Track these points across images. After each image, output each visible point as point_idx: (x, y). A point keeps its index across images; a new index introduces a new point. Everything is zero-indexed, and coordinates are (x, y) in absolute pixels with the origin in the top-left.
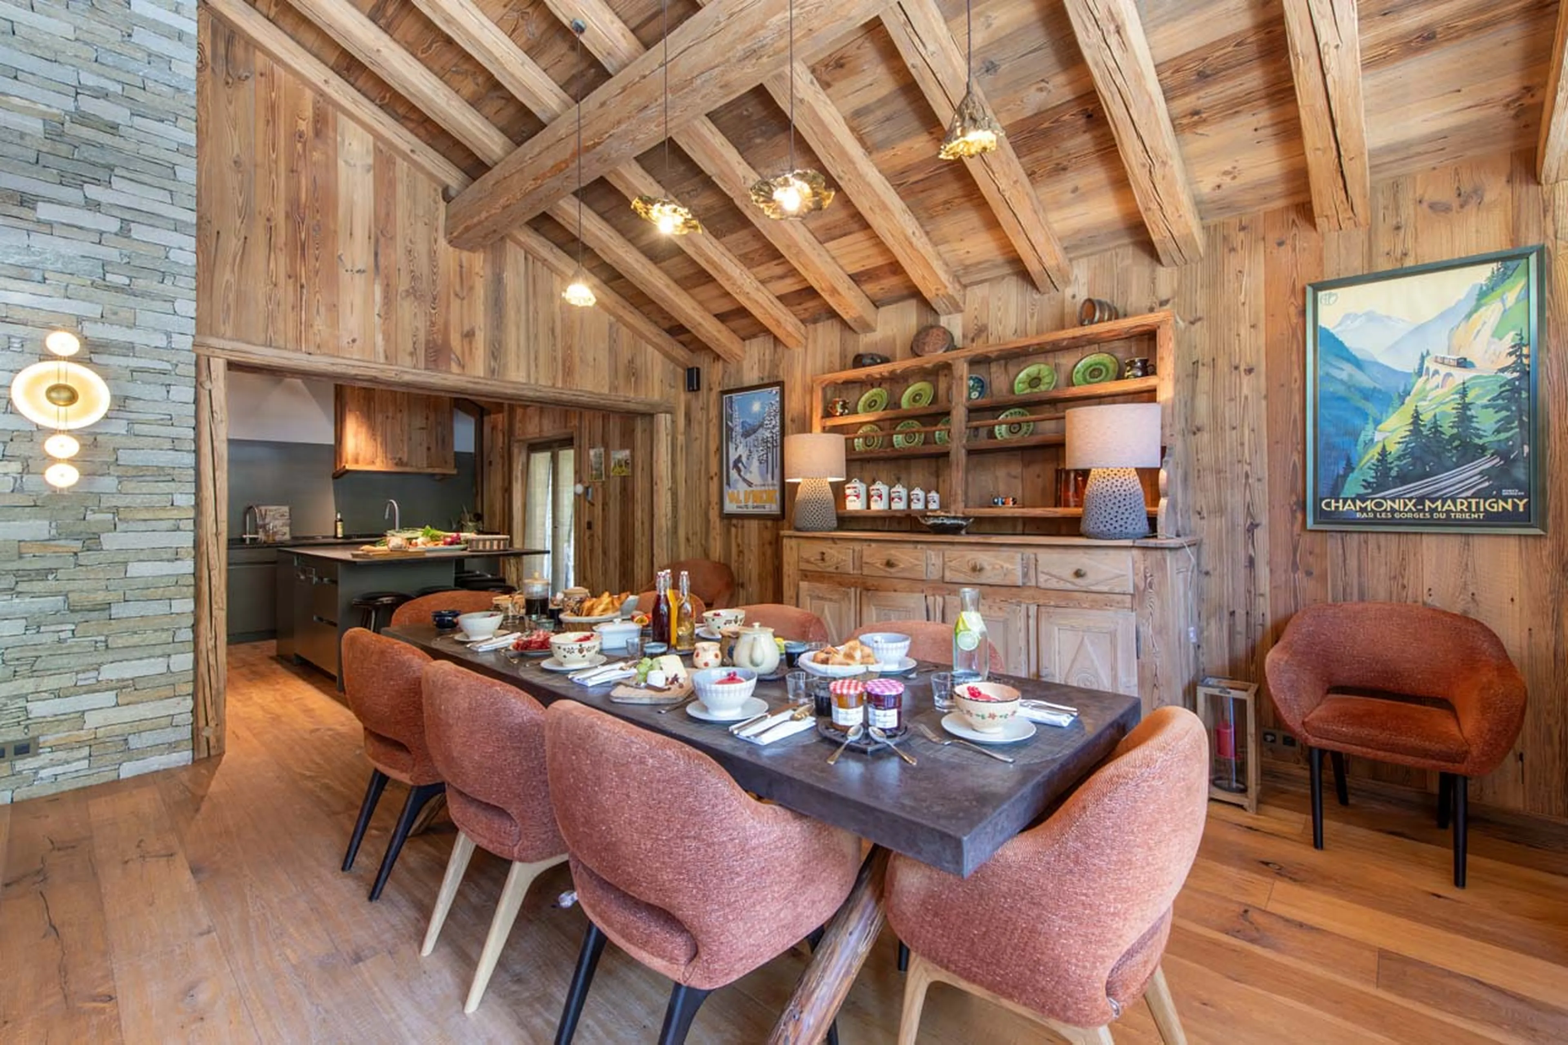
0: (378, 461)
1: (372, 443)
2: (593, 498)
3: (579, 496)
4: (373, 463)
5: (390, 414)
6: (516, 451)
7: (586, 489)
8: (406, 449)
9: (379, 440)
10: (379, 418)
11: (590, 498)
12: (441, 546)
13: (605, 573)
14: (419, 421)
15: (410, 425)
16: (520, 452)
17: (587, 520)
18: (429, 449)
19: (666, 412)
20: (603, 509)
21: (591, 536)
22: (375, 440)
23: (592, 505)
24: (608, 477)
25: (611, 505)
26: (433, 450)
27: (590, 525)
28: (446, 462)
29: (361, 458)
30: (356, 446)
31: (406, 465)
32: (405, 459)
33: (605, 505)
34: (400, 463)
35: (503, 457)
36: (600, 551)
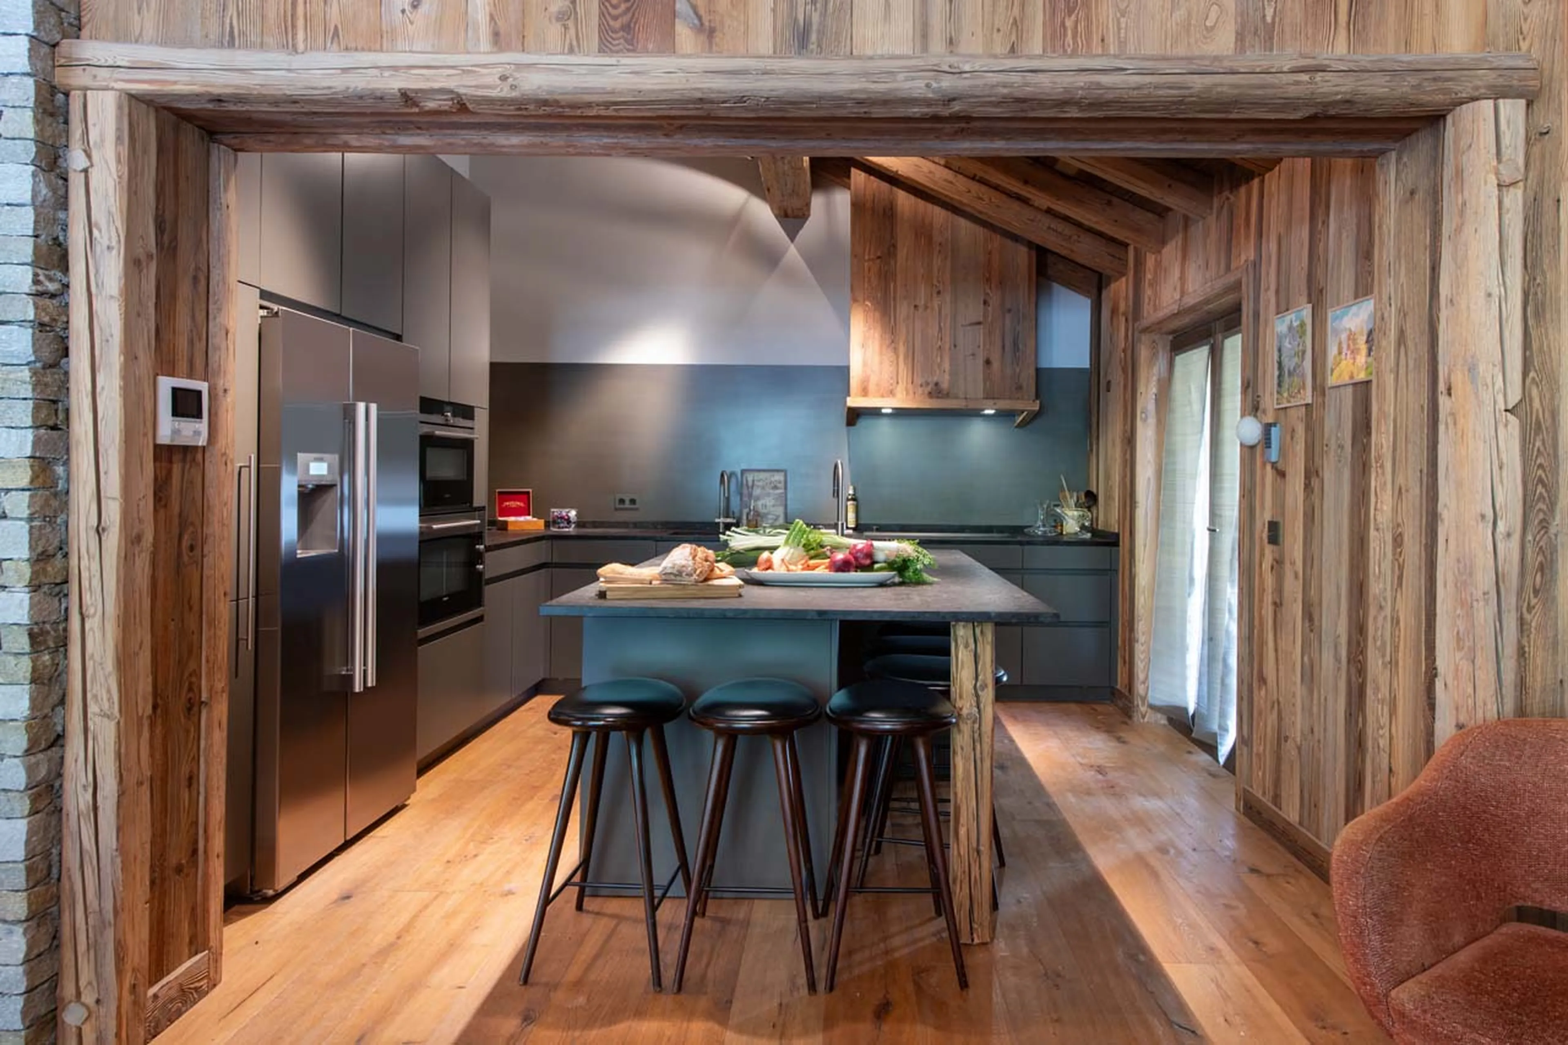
0: (900, 390)
1: (889, 355)
2: (1282, 451)
3: (1252, 448)
4: (892, 393)
5: (921, 303)
6: (1144, 353)
7: (1267, 428)
8: (946, 366)
9: (902, 349)
10: (903, 309)
11: (1274, 455)
12: (822, 571)
13: (1310, 675)
14: (972, 310)
15: (954, 318)
16: (1154, 356)
17: (1268, 517)
18: (988, 362)
19: (1498, 94)
20: (1308, 486)
21: (1278, 563)
22: (896, 350)
23: (1282, 474)
24: (1320, 389)
25: (1328, 475)
26: (996, 365)
27: (1274, 532)
28: (1019, 388)
29: (872, 387)
30: (865, 364)
31: (948, 396)
32: (945, 385)
33: (1312, 473)
34: (936, 392)
35: (1124, 370)
36: (1298, 610)
